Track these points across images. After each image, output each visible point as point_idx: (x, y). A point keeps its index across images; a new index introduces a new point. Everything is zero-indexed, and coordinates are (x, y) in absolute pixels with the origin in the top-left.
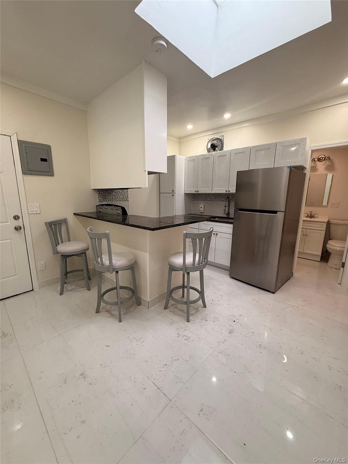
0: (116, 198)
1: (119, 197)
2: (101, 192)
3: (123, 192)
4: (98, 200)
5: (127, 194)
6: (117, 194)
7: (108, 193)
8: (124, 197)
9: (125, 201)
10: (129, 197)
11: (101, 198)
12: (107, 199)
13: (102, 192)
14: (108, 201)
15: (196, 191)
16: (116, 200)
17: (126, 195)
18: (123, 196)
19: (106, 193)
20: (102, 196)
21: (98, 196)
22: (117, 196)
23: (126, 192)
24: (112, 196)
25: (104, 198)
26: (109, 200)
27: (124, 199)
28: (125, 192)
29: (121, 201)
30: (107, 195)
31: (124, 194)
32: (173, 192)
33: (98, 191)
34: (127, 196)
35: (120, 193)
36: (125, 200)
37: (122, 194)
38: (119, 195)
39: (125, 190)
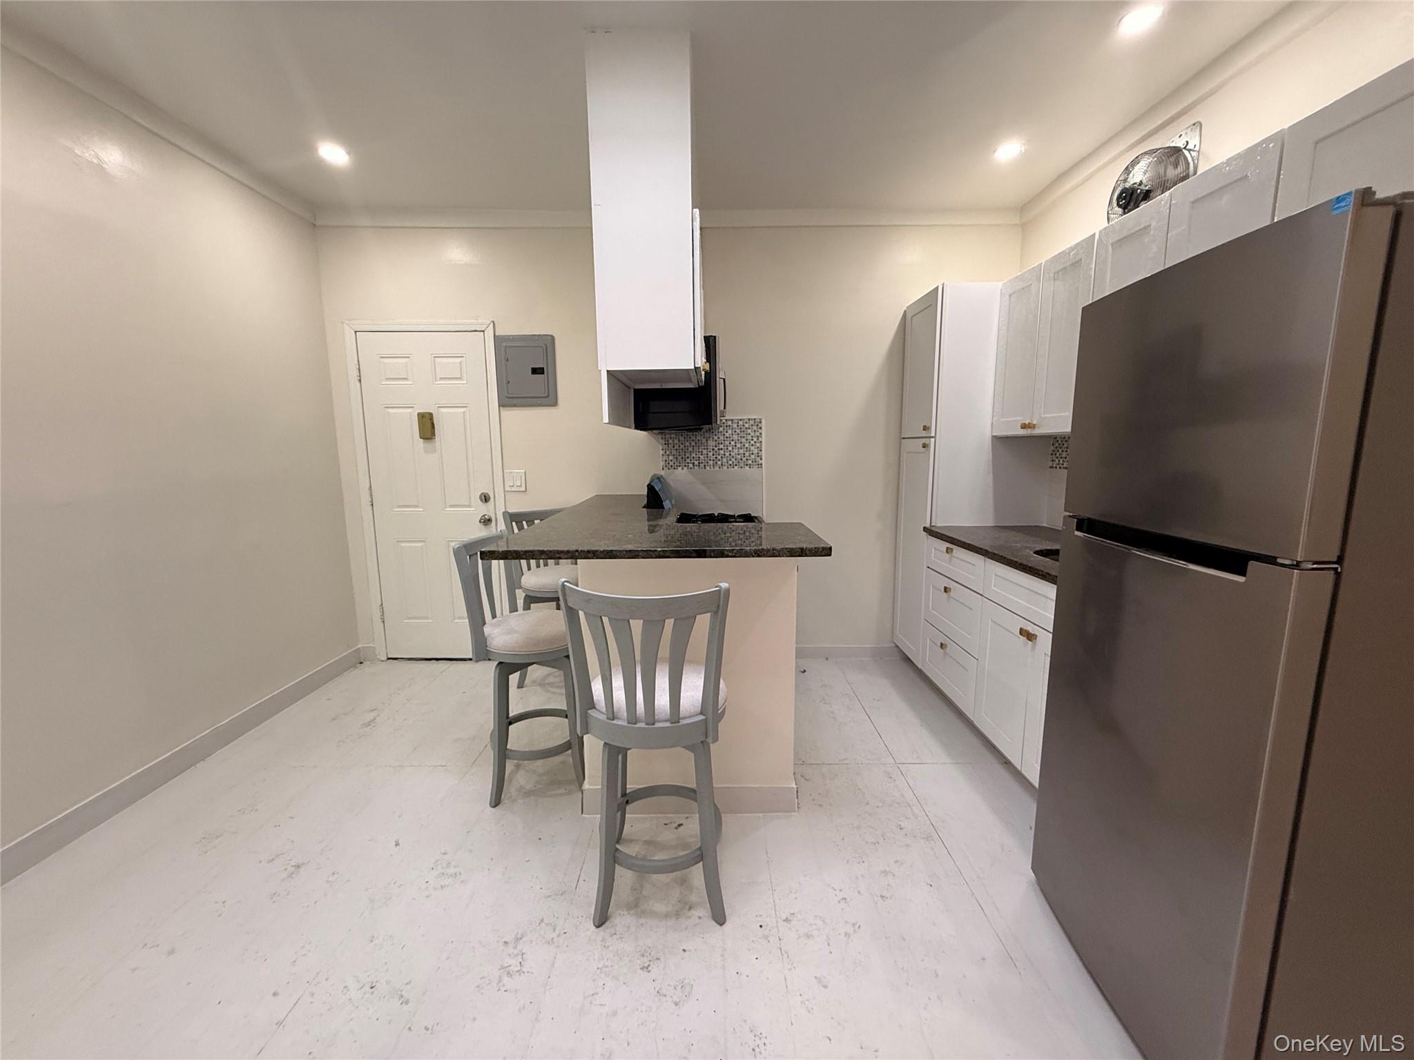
0: (719, 457)
1: (727, 454)
2: (670, 441)
3: (743, 440)
4: (661, 463)
5: (758, 445)
6: (721, 446)
7: (693, 444)
8: (747, 454)
9: (747, 468)
10: (763, 453)
11: (671, 458)
12: (688, 461)
13: (676, 441)
14: (691, 465)
15: (1024, 426)
16: (719, 463)
17: (752, 448)
18: (741, 451)
19: (687, 444)
20: (674, 452)
21: (662, 452)
22: (722, 452)
23: (755, 439)
24: (705, 452)
25: (679, 458)
26: (696, 463)
27: (744, 459)
28: (749, 437)
29: (736, 467)
30: (690, 449)
31: (747, 445)
32: (924, 434)
33: (662, 438)
34: (756, 451)
35: (733, 443)
36: (750, 462)
37: (738, 445)
38: (730, 448)
39: (749, 431)
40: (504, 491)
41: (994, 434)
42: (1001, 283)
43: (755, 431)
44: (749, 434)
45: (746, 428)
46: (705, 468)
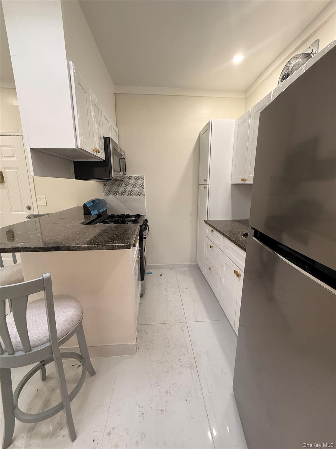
0: (127, 191)
1: (130, 190)
2: (107, 185)
3: (137, 184)
4: (102, 193)
5: (142, 186)
6: (128, 187)
7: (116, 186)
8: (138, 190)
9: (138, 196)
10: (145, 190)
11: (107, 191)
12: (114, 193)
13: (109, 185)
14: (116, 195)
15: (242, 180)
16: (127, 194)
17: (140, 188)
18: (136, 189)
19: (114, 186)
20: (108, 189)
21: (103, 189)
22: (128, 189)
23: (141, 184)
24: (121, 189)
25: (111, 191)
26: (118, 193)
27: (137, 192)
28: (139, 183)
29: (134, 196)
30: (115, 188)
31: (138, 187)
32: (205, 183)
33: (103, 183)
34: (142, 189)
35: (132, 186)
36: (139, 193)
37: (135, 187)
38: (131, 188)
39: (139, 181)
40: (37, 205)
41: (232, 183)
42: (235, 120)
43: (141, 181)
44: (139, 182)
45: (138, 180)
46: (121, 196)
